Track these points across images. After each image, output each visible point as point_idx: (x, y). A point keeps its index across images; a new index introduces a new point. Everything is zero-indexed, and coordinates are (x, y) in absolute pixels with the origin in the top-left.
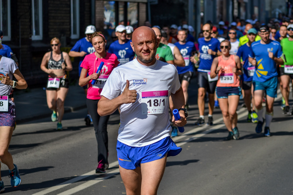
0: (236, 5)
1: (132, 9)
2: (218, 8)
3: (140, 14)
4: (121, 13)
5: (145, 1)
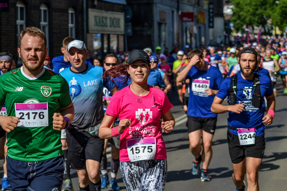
0: (188, 35)
1: (113, 39)
2: (175, 37)
3: (120, 43)
4: (106, 42)
5: (123, 33)
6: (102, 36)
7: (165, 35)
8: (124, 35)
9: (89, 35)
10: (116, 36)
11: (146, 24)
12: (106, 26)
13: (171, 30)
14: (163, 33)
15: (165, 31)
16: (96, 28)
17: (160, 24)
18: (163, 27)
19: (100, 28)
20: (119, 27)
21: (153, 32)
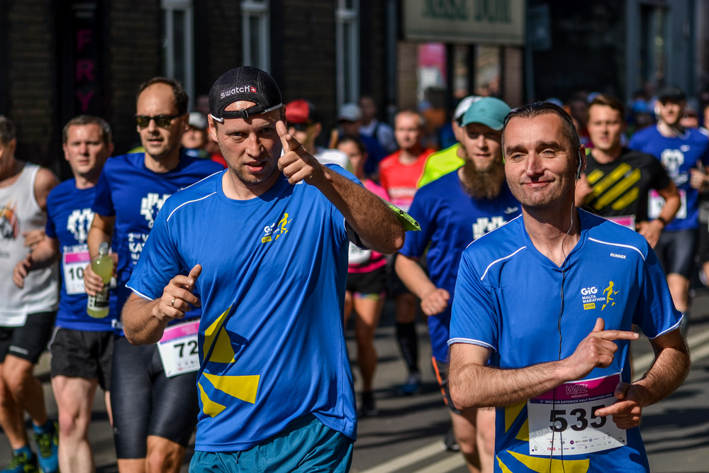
1: (486, 61)
2: (699, 55)
3: (508, 72)
5: (519, 41)
6: (450, 49)
7: (664, 47)
8: (522, 49)
9: (404, 49)
10: (495, 51)
11: (599, 10)
12: (463, 17)
13: (686, 29)
14: (658, 42)
15: (663, 33)
16: (428, 23)
17: (646, 11)
18: (656, 20)
19: (442, 24)
20: (506, 19)
21: (623, 37)
